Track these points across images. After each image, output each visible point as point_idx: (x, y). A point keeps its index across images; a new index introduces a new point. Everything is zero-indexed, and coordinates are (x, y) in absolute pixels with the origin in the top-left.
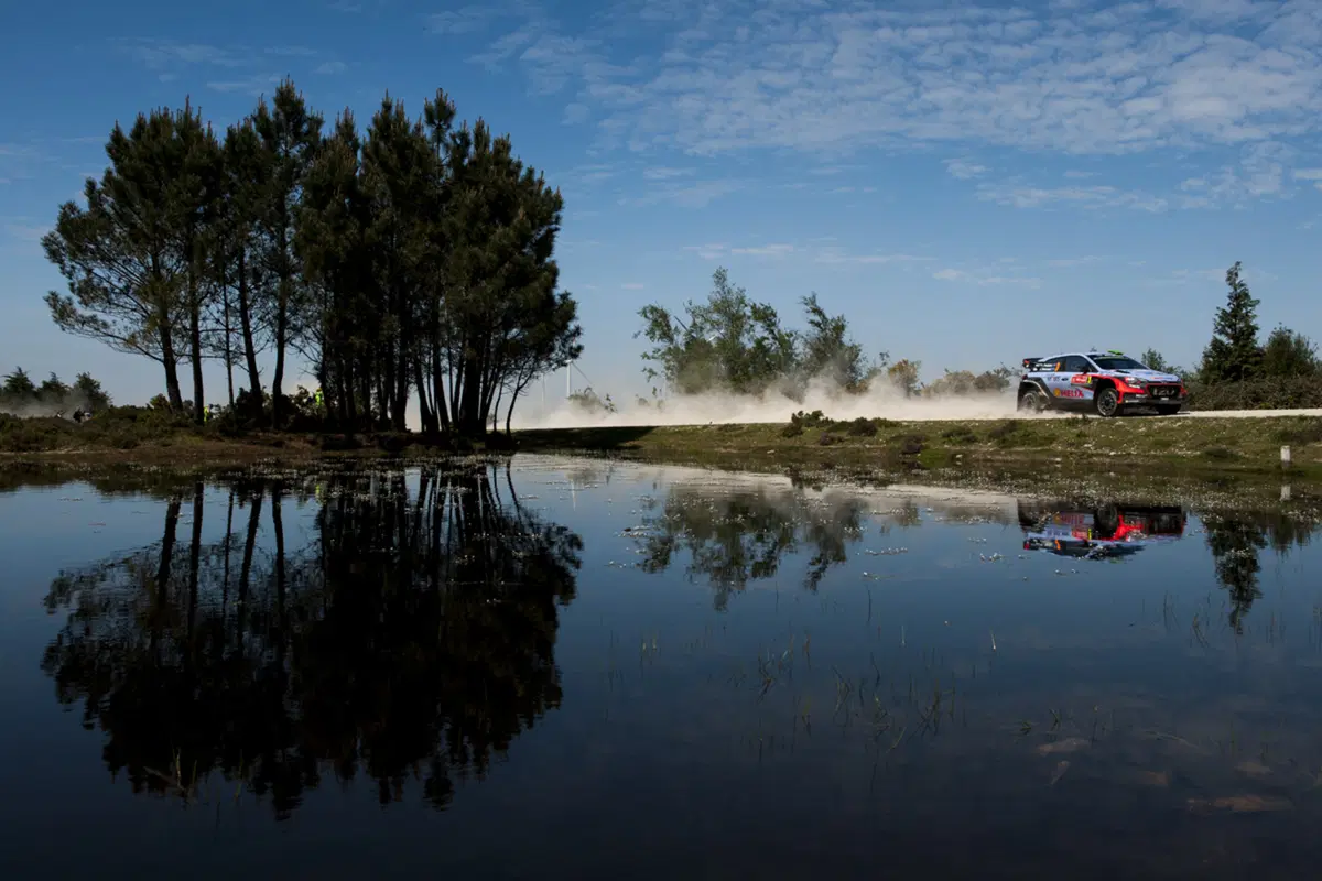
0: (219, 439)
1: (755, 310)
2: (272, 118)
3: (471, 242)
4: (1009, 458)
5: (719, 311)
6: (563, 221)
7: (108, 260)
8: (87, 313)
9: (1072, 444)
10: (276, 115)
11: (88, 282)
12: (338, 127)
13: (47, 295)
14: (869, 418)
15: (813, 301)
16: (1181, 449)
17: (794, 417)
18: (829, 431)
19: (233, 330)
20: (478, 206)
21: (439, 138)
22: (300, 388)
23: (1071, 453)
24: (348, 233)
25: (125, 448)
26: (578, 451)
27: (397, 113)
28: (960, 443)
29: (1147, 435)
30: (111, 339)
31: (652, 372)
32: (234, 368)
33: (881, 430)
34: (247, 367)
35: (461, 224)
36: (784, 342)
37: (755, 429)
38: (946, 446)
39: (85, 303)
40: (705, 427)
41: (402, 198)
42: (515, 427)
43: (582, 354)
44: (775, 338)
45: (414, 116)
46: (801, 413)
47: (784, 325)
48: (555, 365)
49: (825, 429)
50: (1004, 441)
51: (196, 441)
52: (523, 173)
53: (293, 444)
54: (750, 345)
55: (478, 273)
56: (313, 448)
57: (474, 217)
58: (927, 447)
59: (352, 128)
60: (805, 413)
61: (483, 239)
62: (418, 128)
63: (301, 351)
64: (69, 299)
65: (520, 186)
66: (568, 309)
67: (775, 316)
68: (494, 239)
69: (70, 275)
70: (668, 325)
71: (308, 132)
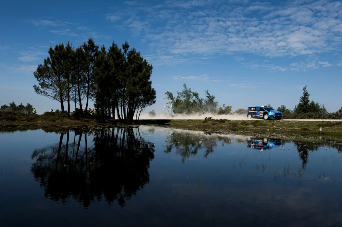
0: (74, 120)
1: (194, 94)
2: (88, 46)
3: (133, 76)
4: (257, 129)
5: (185, 93)
6: (152, 73)
7: (48, 78)
8: (42, 90)
9: (271, 126)
10: (89, 46)
11: (43, 83)
12: (102, 49)
13: (34, 85)
14: (223, 119)
15: (208, 92)
16: (296, 128)
17: (205, 118)
18: (214, 121)
19: (76, 95)
20: (134, 68)
21: (125, 52)
22: (90, 108)
23: (271, 128)
24: (105, 73)
25: (53, 121)
26: (157, 125)
27: (116, 46)
28: (245, 125)
29: (288, 124)
30: (48, 96)
31: (169, 107)
32: (76, 103)
33: (226, 122)
34: (79, 103)
35: (130, 72)
36: (200, 101)
37: (196, 121)
38: (242, 126)
39: (42, 88)
40: (184, 120)
41: (117, 65)
42: (140, 119)
43: (156, 102)
44: (198, 100)
45: (120, 47)
46: (207, 117)
47: (200, 97)
48: (149, 105)
49: (213, 121)
50: (255, 125)
51: (68, 120)
52: (143, 60)
53: (91, 122)
54: (192, 101)
55: (135, 84)
56: (96, 123)
57: (134, 70)
58: (238, 126)
59: (105, 49)
60: (208, 117)
61: (136, 75)
62: (121, 50)
63: (93, 100)
64: (39, 87)
65: (143, 64)
66: (154, 92)
67: (198, 95)
68: (138, 76)
69: (39, 81)
70: (172, 96)
71: (95, 50)
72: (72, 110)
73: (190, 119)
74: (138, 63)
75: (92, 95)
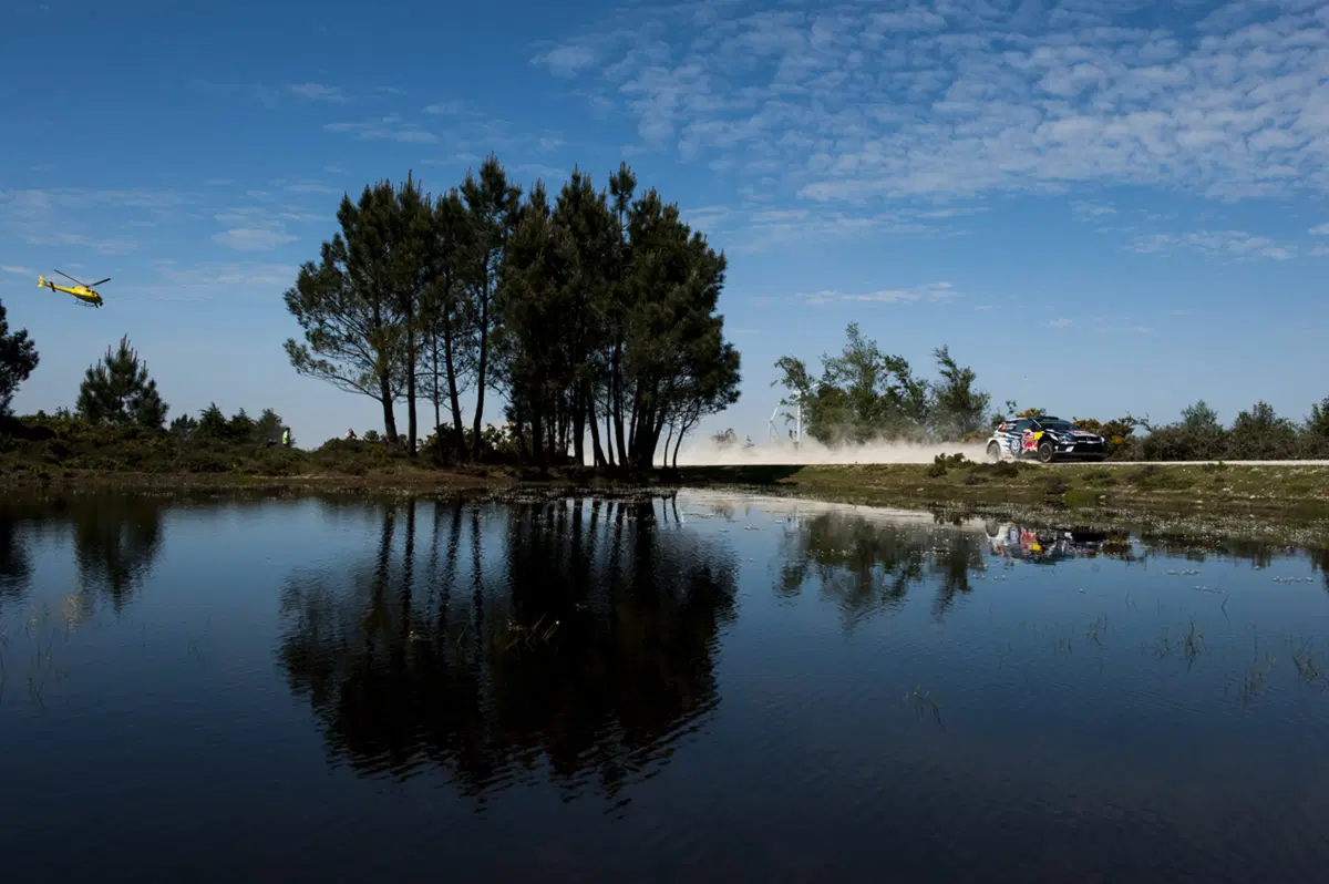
0: (431, 468)
1: (888, 362)
2: (480, 189)
3: (651, 299)
4: (1152, 500)
5: (851, 360)
6: (727, 283)
7: (337, 312)
8: (316, 357)
9: (1210, 488)
10: (483, 186)
11: (319, 331)
12: (532, 196)
13: (285, 342)
14: (1010, 461)
15: (945, 354)
16: (1319, 494)
17: (937, 459)
18: (972, 471)
19: (440, 374)
20: (657, 267)
21: (621, 205)
22: (489, 425)
23: (1213, 496)
24: (548, 290)
25: (357, 474)
26: (744, 486)
27: (585, 185)
28: (1102, 485)
29: (1284, 482)
30: (339, 381)
31: (790, 417)
32: (440, 407)
33: (1021, 472)
34: (450, 406)
35: (641, 282)
36: (915, 390)
37: (898, 469)
38: (1088, 487)
39: (316, 348)
40: (851, 466)
41: (589, 258)
42: (681, 462)
43: (740, 399)
44: (906, 387)
45: (600, 186)
46: (943, 455)
47: (915, 375)
48: (715, 409)
49: (969, 470)
50: (1144, 484)
51: (412, 469)
52: (691, 237)
53: (496, 474)
54: (882, 393)
55: (658, 328)
56: (511, 478)
57: (653, 276)
58: (1071, 489)
59: (543, 196)
60: (947, 455)
61: (661, 295)
62: (603, 197)
63: (501, 393)
64: (304, 347)
65: (688, 249)
66: (733, 359)
67: (907, 367)
68: (672, 296)
69: (306, 325)
70: (804, 375)
71: (508, 202)
72: (426, 431)
73: (876, 462)
74: (670, 248)
75: (498, 374)
